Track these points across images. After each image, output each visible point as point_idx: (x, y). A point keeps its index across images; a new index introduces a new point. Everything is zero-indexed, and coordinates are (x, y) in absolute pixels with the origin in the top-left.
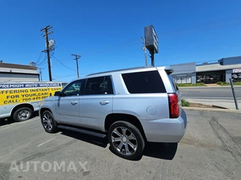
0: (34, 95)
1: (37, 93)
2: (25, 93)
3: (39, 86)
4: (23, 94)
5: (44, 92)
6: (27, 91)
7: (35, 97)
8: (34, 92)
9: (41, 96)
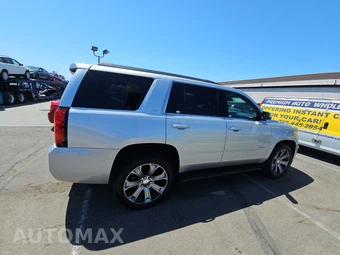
0: (296, 118)
1: (301, 116)
2: (286, 113)
3: (312, 105)
4: (283, 113)
5: (313, 118)
6: (289, 111)
7: (296, 122)
8: (297, 115)
9: (305, 123)
